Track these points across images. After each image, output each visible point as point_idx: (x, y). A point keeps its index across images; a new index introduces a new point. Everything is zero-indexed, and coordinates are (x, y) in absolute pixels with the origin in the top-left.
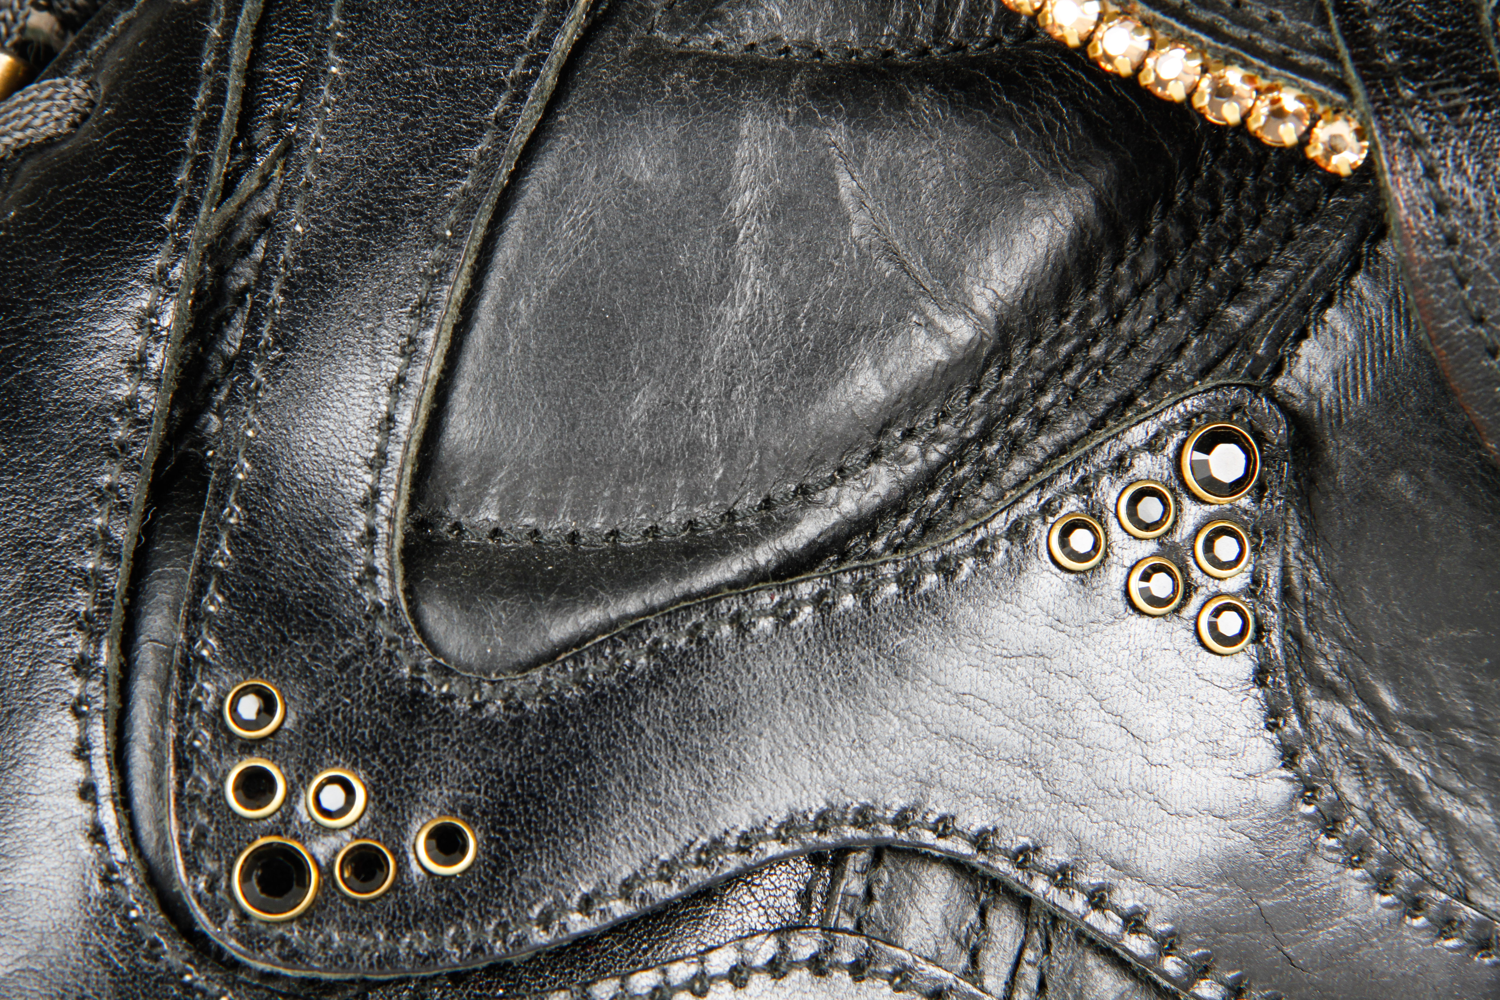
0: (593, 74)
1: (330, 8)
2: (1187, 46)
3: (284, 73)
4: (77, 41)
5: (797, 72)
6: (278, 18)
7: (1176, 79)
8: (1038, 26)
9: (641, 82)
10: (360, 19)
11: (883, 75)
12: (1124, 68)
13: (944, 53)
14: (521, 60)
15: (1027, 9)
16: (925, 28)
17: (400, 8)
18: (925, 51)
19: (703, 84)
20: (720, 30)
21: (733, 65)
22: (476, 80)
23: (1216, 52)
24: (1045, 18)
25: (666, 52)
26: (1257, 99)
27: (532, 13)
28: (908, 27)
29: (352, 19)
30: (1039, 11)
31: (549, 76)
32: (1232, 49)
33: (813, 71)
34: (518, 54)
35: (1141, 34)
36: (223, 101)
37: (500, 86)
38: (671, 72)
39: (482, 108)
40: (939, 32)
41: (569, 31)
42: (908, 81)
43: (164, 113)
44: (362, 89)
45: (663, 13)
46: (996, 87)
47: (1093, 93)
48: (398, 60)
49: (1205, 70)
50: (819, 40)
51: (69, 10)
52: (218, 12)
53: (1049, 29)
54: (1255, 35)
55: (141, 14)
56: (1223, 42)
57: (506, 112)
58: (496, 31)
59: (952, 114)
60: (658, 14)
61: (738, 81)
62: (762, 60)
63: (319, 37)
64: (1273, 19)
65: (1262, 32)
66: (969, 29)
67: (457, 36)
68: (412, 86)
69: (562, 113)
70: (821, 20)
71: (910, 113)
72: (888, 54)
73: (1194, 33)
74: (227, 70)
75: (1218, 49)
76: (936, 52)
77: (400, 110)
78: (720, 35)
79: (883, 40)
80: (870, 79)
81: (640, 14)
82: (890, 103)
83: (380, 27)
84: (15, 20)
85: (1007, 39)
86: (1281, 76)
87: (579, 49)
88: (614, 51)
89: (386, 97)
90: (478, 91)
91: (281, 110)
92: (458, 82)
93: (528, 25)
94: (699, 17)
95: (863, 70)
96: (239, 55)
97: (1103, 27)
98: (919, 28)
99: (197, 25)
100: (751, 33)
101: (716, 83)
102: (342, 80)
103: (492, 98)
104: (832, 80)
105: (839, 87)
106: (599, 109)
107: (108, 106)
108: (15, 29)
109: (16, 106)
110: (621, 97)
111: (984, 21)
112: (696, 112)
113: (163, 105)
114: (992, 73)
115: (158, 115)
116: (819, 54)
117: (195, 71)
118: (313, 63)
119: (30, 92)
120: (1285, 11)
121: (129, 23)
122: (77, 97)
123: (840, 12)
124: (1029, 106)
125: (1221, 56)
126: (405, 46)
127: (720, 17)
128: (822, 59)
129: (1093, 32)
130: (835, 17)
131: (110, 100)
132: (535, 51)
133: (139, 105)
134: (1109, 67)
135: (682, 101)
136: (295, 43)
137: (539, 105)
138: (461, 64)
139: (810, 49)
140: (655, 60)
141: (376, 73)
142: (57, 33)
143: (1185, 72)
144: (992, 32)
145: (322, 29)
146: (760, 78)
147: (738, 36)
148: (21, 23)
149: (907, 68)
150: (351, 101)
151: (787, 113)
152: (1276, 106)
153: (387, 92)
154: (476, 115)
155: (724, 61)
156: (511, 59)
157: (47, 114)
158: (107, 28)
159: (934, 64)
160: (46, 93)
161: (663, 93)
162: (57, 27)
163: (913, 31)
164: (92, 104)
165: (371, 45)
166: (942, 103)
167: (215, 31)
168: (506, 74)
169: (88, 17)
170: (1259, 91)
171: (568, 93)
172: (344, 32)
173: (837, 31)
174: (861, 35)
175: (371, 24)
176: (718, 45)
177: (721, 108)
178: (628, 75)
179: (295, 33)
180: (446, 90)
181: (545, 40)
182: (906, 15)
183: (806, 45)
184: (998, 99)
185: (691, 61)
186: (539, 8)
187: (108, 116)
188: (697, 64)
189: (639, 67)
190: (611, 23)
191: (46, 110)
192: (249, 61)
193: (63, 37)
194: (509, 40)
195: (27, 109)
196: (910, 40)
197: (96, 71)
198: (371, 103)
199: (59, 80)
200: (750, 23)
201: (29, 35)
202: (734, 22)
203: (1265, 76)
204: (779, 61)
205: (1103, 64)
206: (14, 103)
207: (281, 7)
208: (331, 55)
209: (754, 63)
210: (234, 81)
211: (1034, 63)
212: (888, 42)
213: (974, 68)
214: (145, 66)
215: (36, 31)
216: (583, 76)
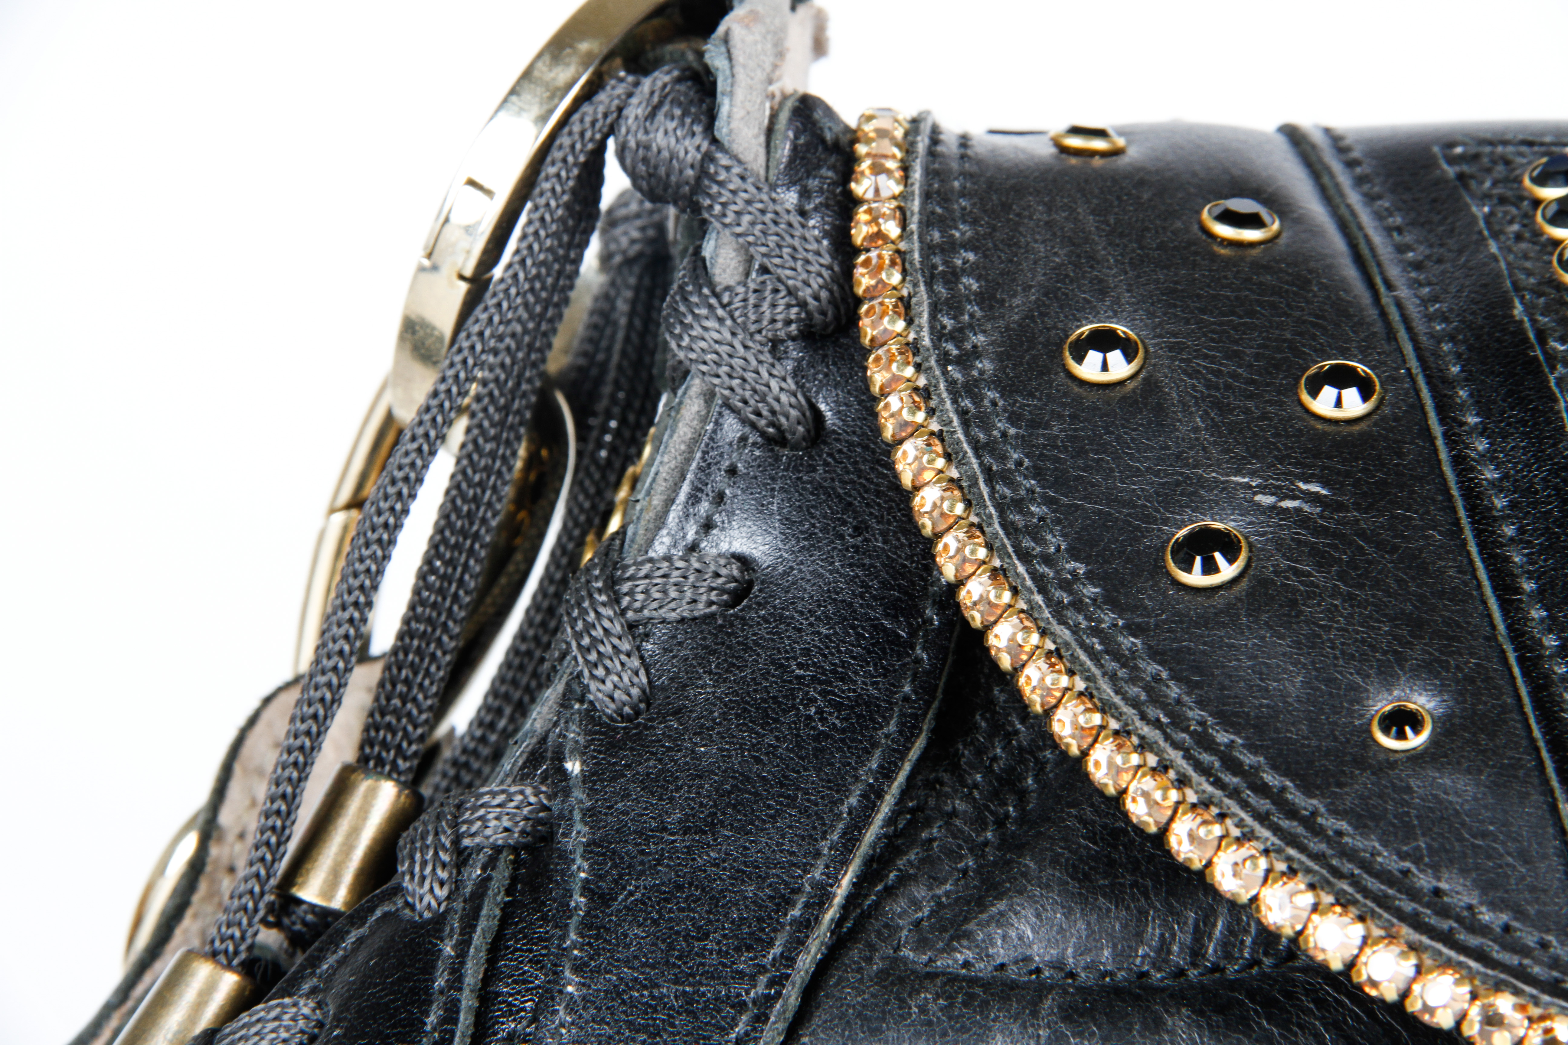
0: (837, 994)
1: (567, 925)
2: (1456, 972)
3: (518, 993)
4: (306, 959)
5: (1049, 992)
6: (514, 935)
7: (1445, 1006)
8: (1299, 948)
9: (887, 1003)
10: (598, 937)
11: (1138, 997)
12: (1390, 994)
13: (1201, 975)
14: (763, 979)
15: (1288, 931)
16: (1181, 949)
17: (639, 926)
18: (1182, 973)
19: (951, 1005)
20: (969, 949)
21: (982, 986)
22: (716, 999)
23: (1485, 978)
24: (1306, 941)
25: (913, 972)
26: (1529, 1028)
27: (775, 930)
28: (1164, 947)
29: (590, 937)
30: (1300, 933)
31: (792, 995)
32: (1503, 976)
33: (1066, 992)
34: (760, 973)
35: (1407, 958)
36: (455, 1022)
37: (741, 1007)
38: (919, 993)
39: (723, 1029)
40: (1196, 953)
41: (813, 950)
42: (1164, 1004)
43: (394, 1035)
44: (598, 1009)
45: (910, 931)
46: (1256, 1011)
47: (1357, 1018)
48: (636, 979)
49: (1474, 996)
50: (1071, 960)
51: (298, 927)
52: (452, 930)
53: (1311, 952)
54: (1526, 962)
55: (373, 932)
56: (1493, 969)
57: (747, 1034)
58: (738, 949)
59: (1210, 1039)
60: (905, 933)
61: (987, 1003)
62: (1013, 981)
63: (556, 955)
64: (1544, 945)
65: (1533, 958)
66: (1227, 949)
67: (697, 954)
68: (650, 1006)
69: (805, 1035)
70: (1074, 940)
71: (1166, 1037)
72: (1143, 975)
73: (1462, 958)
74: (460, 989)
75: (1487, 975)
76: (1193, 973)
77: (638, 1031)
78: (969, 955)
79: (1138, 961)
80: (1124, 1001)
81: (886, 932)
82: (1145, 1027)
83: (618, 945)
84: (243, 938)
85: (1267, 961)
86: (1553, 1004)
87: (823, 968)
88: (859, 970)
89: (623, 1017)
90: (719, 1011)
91: (514, 1031)
92: (698, 1002)
93: (771, 944)
94: (947, 936)
95: (1117, 992)
96: (473, 973)
97: (1368, 951)
98: (1175, 948)
99: (430, 942)
100: (1000, 952)
101: (965, 1004)
102: (579, 1000)
103: (733, 1019)
104: (1085, 1001)
105: (1092, 1009)
106: (843, 1030)
107: (337, 1027)
108: (243, 947)
109: (243, 1027)
110: (866, 1019)
111: (1242, 942)
112: (944, 1034)
113: (394, 1026)
114: (1252, 997)
115: (388, 1036)
116: (1072, 975)
117: (427, 991)
118: (549, 982)
119: (258, 1012)
120: (1557, 937)
121: (360, 941)
122: (306, 1017)
123: (1094, 932)
124: (1290, 1031)
125: (1491, 982)
126: (644, 965)
127: (968, 935)
128: (1074, 980)
129: (1357, 956)
130: (1088, 936)
131: (339, 1020)
132: (777, 970)
133: (370, 1026)
134: (1373, 993)
135: (930, 1023)
136: (530, 961)
137: (781, 1026)
138: (701, 984)
139: (1061, 969)
140: (901, 980)
141: (614, 993)
142: (286, 951)
143: (1454, 999)
144: (1251, 954)
145: (559, 947)
146: (1010, 999)
147: (988, 956)
148: (249, 941)
149: (1163, 990)
150: (587, 1022)
151: (1039, 1036)
152: (1549, 1036)
153: (624, 1012)
154: (716, 1037)
155: (973, 981)
156: (753, 978)
157: (273, 1035)
158: (337, 946)
159: (1191, 986)
160: (273, 1014)
161: (910, 1014)
162: (285, 944)
163: (1169, 952)
164: (320, 1024)
165: (609, 964)
166: (1200, 1027)
167: (448, 950)
168: (747, 993)
169: (319, 935)
170: (1530, 1019)
171: (811, 1014)
172: (581, 950)
173: (1090, 950)
174: (1115, 955)
175: (609, 942)
176: (966, 964)
177: (970, 1029)
178: (873, 996)
179: (530, 951)
180: (686, 1011)
181: (788, 959)
182: (1162, 935)
183: (1058, 965)
184: (1259, 1024)
185: (938, 981)
186: (783, 926)
187: (337, 1036)
188: (945, 984)
189: (885, 987)
190: (856, 941)
191: (273, 1031)
192: (483, 980)
193: (292, 955)
194: (751, 959)
195: (253, 1030)
196: (1166, 961)
197: (326, 990)
198: (608, 1024)
199: (287, 1000)
200: (999, 942)
201: (256, 952)
202: (983, 941)
203: (1537, 1003)
204: (1030, 981)
205: (1367, 989)
206: (241, 1023)
207: (517, 924)
208: (567, 974)
209: (1004, 984)
210: (467, 1001)
211: (1295, 986)
212: (1143, 963)
213: (1233, 990)
214: (376, 985)
215: (264, 947)
216: (827, 996)
